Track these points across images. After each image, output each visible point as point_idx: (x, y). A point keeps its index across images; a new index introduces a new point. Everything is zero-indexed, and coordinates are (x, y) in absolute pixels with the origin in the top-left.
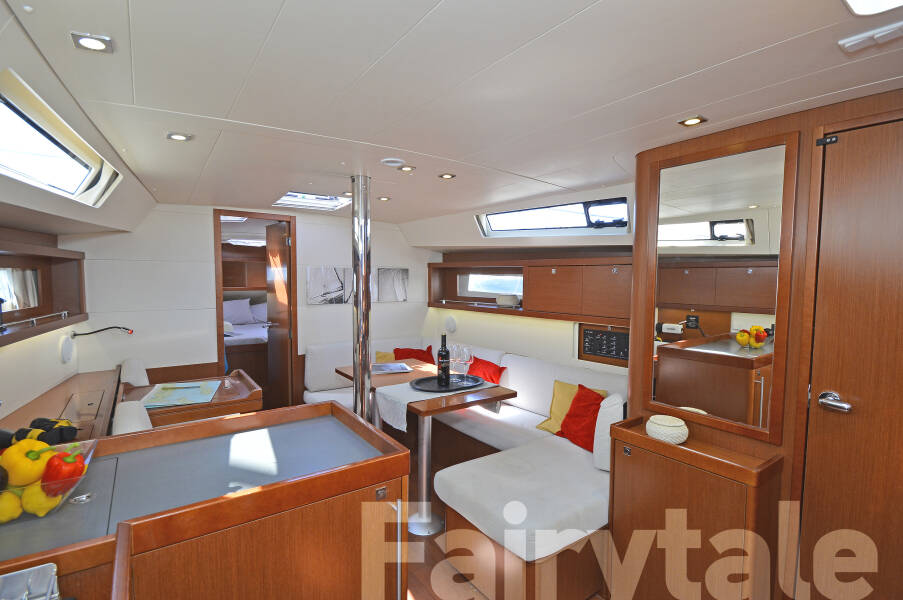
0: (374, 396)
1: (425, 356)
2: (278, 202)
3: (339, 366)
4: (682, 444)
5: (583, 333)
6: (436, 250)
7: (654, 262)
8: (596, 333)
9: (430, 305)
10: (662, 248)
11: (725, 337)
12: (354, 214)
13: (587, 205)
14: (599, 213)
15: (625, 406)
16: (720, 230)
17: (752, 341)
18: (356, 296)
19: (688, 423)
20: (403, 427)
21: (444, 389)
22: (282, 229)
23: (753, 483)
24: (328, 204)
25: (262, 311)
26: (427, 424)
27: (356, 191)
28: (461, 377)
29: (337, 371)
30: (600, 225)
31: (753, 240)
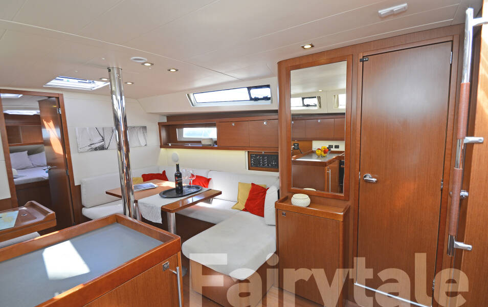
0: (137, 205)
1: (163, 177)
2: (48, 84)
3: (108, 190)
4: (309, 206)
5: (250, 156)
6: (162, 115)
7: (290, 118)
8: (257, 155)
9: (161, 147)
10: (293, 110)
11: (311, 153)
12: (112, 92)
13: (249, 88)
14: (256, 93)
15: (278, 191)
16: (307, 101)
17: (323, 153)
18: (119, 144)
19: (310, 196)
20: (160, 221)
21: (180, 195)
22: (54, 103)
23: (341, 220)
24: (87, 86)
25: (41, 158)
26: (172, 217)
27: (112, 78)
28: (189, 187)
29: (107, 193)
30: (256, 99)
31: (320, 106)
